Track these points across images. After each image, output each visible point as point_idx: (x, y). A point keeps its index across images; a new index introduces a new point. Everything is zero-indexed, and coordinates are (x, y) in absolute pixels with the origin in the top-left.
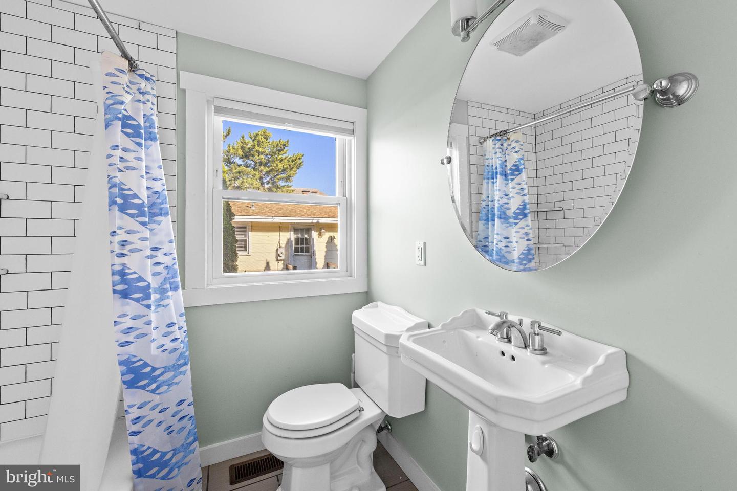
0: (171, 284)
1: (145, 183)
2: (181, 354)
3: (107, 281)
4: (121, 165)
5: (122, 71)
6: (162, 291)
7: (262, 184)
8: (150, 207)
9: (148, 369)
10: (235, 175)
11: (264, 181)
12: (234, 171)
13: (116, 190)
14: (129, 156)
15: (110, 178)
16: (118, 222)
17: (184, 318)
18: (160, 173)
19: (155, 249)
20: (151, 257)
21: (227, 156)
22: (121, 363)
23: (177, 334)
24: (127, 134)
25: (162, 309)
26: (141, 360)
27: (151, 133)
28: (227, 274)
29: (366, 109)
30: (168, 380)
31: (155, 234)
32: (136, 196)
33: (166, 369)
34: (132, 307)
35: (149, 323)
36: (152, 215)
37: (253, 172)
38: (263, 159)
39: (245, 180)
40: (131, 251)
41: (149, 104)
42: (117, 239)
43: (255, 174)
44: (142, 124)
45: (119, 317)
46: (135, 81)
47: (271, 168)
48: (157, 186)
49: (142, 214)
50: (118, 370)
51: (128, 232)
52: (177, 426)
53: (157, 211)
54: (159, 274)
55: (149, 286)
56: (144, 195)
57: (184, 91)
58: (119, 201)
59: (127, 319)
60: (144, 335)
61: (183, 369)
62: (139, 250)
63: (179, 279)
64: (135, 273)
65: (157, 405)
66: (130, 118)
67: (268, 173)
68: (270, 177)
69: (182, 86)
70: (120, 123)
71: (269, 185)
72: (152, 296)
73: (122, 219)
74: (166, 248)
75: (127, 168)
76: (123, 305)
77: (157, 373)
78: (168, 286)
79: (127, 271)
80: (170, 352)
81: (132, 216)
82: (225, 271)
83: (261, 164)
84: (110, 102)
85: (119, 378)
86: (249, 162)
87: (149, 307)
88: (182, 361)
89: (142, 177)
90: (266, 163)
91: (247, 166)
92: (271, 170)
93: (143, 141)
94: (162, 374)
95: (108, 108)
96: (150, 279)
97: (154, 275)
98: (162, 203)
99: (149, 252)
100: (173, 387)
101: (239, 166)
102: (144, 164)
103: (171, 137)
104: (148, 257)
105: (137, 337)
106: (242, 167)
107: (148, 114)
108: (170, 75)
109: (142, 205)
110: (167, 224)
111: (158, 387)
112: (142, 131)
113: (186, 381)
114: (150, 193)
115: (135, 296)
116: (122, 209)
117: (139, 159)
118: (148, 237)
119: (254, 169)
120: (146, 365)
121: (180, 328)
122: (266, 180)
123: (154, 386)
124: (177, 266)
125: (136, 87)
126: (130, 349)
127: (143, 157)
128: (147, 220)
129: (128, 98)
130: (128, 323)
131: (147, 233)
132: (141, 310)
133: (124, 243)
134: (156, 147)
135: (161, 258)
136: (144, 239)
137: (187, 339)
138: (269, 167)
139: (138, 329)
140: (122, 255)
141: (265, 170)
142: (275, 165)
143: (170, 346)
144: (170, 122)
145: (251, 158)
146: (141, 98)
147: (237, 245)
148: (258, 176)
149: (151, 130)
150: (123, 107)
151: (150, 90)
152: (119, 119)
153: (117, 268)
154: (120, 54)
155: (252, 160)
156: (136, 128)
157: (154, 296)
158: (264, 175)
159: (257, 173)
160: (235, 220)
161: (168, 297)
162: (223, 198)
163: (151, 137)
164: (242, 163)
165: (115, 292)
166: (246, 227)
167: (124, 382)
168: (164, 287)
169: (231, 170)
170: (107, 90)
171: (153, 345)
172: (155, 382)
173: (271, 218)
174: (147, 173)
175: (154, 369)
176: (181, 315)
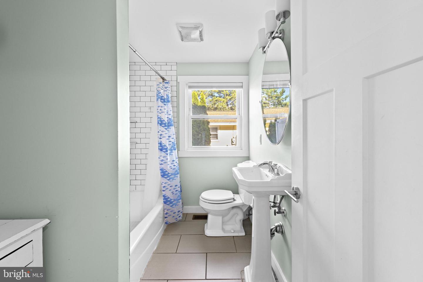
0: (174, 148)
1: (166, 116)
2: (176, 171)
3: (157, 146)
4: (160, 112)
5: (160, 83)
6: (171, 150)
7: (228, 105)
8: (168, 124)
9: (167, 173)
10: (215, 102)
11: (228, 104)
12: (214, 100)
13: (159, 119)
14: (162, 109)
15: (158, 116)
16: (160, 129)
17: (178, 159)
18: (171, 113)
19: (169, 137)
20: (168, 139)
21: (211, 93)
22: (161, 170)
23: (175, 164)
24: (162, 102)
25: (171, 155)
26: (165, 170)
27: (168, 100)
28: (193, 146)
29: (248, 75)
30: (172, 178)
31: (169, 132)
32: (164, 121)
33: (172, 174)
34: (163, 154)
35: (167, 159)
36: (169, 126)
37: (223, 100)
38: (228, 93)
39: (219, 104)
40: (163, 137)
41: (168, 91)
42: (160, 133)
43: (224, 101)
44: (166, 98)
45: (160, 156)
46: (164, 85)
47: (232, 96)
48: (170, 117)
49: (166, 126)
50: (160, 171)
51: (162, 132)
52: (175, 193)
53: (170, 125)
54: (170, 144)
55: (167, 148)
56: (166, 120)
57: (179, 82)
58: (160, 122)
59: (162, 157)
60: (166, 163)
61: (177, 175)
62: (165, 137)
63: (176, 147)
64: (164, 144)
65: (170, 184)
66: (163, 97)
67: (230, 99)
68: (231, 102)
69: (178, 81)
70: (160, 99)
71: (231, 106)
72: (168, 151)
73: (160, 127)
74: (172, 137)
75: (162, 112)
76: (161, 153)
77: (169, 175)
78: (173, 149)
79: (162, 143)
80: (173, 169)
81: (163, 127)
82: (193, 145)
83: (227, 95)
84: (158, 93)
85: (160, 174)
86: (221, 95)
87: (167, 154)
88: (176, 173)
89: (166, 114)
90: (229, 94)
91: (220, 97)
92: (232, 98)
93: (166, 103)
94: (171, 175)
95: (157, 95)
96: (168, 146)
97: (169, 145)
98: (171, 122)
99: (167, 138)
100: (174, 180)
101: (217, 97)
102: (166, 110)
103: (175, 99)
104: (167, 139)
105: (164, 163)
106: (218, 98)
107: (168, 94)
108: (174, 78)
109: (166, 123)
110: (173, 129)
111: (170, 179)
112: (166, 100)
113: (178, 179)
114: (168, 119)
115: (164, 151)
116: (161, 125)
117: (165, 109)
118: (167, 133)
119: (224, 98)
120: (166, 171)
121: (176, 162)
122: (229, 103)
123: (168, 178)
124: (175, 143)
125: (164, 87)
126: (162, 166)
127: (166, 108)
128: (167, 128)
129: (162, 91)
130: (162, 158)
131: (167, 132)
132: (165, 155)
133: (161, 135)
134: (170, 104)
135: (171, 140)
136: (166, 134)
137: (178, 166)
138: (230, 96)
139: (164, 160)
140: (161, 138)
141: (228, 98)
142: (234, 95)
143: (173, 167)
144: (175, 94)
145: (222, 92)
146: (166, 89)
147: (211, 136)
148: (225, 101)
149: (168, 99)
150: (161, 94)
151: (168, 86)
152: (160, 98)
153: (160, 142)
154: (160, 77)
155: (223, 93)
156: (164, 99)
157: (169, 152)
158: (228, 100)
159: (225, 100)
160: (210, 125)
161: (173, 152)
162: (192, 119)
163: (168, 101)
164: (218, 96)
165: (159, 149)
166: (217, 128)
167: (161, 175)
168: (172, 149)
169: (213, 100)
170: (157, 90)
171: (169, 166)
172: (169, 177)
173: (229, 123)
174: (167, 113)
175: (169, 173)
176: (177, 158)
